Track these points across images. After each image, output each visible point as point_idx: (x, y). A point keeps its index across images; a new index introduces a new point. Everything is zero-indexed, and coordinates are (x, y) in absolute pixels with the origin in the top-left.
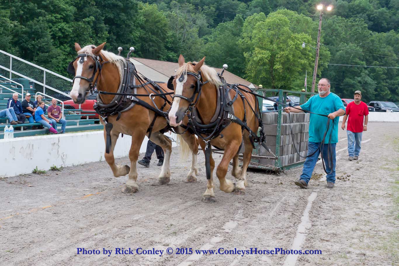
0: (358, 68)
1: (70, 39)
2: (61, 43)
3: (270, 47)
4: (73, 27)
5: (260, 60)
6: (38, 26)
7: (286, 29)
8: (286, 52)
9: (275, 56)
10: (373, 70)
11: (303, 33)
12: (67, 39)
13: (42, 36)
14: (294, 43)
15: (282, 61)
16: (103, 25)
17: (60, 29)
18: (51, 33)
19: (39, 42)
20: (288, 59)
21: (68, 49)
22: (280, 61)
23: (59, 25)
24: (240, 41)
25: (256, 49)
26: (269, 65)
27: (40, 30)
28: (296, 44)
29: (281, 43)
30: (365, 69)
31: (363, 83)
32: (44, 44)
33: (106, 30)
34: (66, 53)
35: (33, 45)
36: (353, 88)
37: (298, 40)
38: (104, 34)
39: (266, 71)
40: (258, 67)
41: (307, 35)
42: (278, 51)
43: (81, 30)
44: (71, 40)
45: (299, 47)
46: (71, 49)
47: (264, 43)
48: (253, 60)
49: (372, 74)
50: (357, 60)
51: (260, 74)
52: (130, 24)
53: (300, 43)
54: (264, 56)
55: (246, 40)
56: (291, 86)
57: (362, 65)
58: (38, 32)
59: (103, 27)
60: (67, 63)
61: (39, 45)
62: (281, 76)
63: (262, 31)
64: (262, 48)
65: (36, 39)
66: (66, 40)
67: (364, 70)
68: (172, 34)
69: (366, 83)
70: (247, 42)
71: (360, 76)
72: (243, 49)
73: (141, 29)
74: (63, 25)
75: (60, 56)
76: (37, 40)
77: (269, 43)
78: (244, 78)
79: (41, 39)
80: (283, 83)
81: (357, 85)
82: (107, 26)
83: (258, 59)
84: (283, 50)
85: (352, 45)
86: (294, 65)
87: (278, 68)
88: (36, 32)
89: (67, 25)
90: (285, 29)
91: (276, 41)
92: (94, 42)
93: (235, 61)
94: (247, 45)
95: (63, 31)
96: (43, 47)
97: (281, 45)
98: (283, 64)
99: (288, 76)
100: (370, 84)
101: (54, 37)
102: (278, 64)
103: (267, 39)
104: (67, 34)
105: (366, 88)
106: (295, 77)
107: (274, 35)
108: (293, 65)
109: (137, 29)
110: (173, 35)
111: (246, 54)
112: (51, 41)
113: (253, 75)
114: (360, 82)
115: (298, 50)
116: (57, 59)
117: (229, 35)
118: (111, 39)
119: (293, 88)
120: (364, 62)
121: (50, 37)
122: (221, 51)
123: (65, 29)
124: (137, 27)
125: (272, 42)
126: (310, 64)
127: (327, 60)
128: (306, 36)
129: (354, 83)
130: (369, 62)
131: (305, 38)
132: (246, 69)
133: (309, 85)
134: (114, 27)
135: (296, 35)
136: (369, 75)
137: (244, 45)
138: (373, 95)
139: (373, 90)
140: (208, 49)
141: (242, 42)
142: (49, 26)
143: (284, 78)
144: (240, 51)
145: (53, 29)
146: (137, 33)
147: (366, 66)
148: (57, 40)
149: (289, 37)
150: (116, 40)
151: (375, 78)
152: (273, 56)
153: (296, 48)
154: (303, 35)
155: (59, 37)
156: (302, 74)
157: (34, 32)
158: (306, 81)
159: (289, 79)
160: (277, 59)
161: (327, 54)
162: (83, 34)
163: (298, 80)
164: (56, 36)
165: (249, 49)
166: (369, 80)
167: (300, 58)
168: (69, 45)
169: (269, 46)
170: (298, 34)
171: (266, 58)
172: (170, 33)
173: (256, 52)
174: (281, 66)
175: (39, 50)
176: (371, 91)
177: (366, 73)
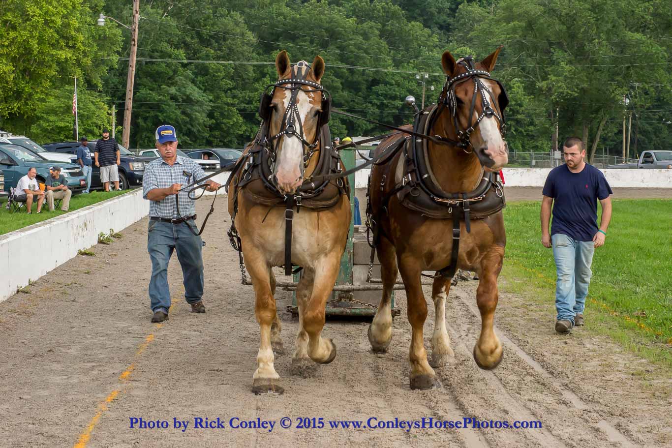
0: (168, 65)
8: (22, 33)
10: (203, 71)
20: (28, 49)
30: (184, 66)
31: (181, 100)
36: (160, 112)
45: (52, 21)
49: (199, 78)
50: (166, 47)
57: (177, 57)
67: (181, 69)
69: (188, 100)
71: (172, 84)
80: (15, 106)
81: (168, 105)
99: (26, 89)
100: (198, 101)
105: (189, 111)
114: (173, 98)
115: (51, 28)
120: (181, 51)
127: (115, 49)
129: (160, 100)
130: (193, 54)
136: (193, 82)
139: (204, 115)
143: (18, 95)
147: (185, 61)
151: (208, 88)
153: (46, 23)
156: (58, 84)
159: (30, 95)
163: (52, 99)
166: (195, 92)
167: (55, 46)
174: (10, 67)
176: (201, 117)
177: (186, 77)
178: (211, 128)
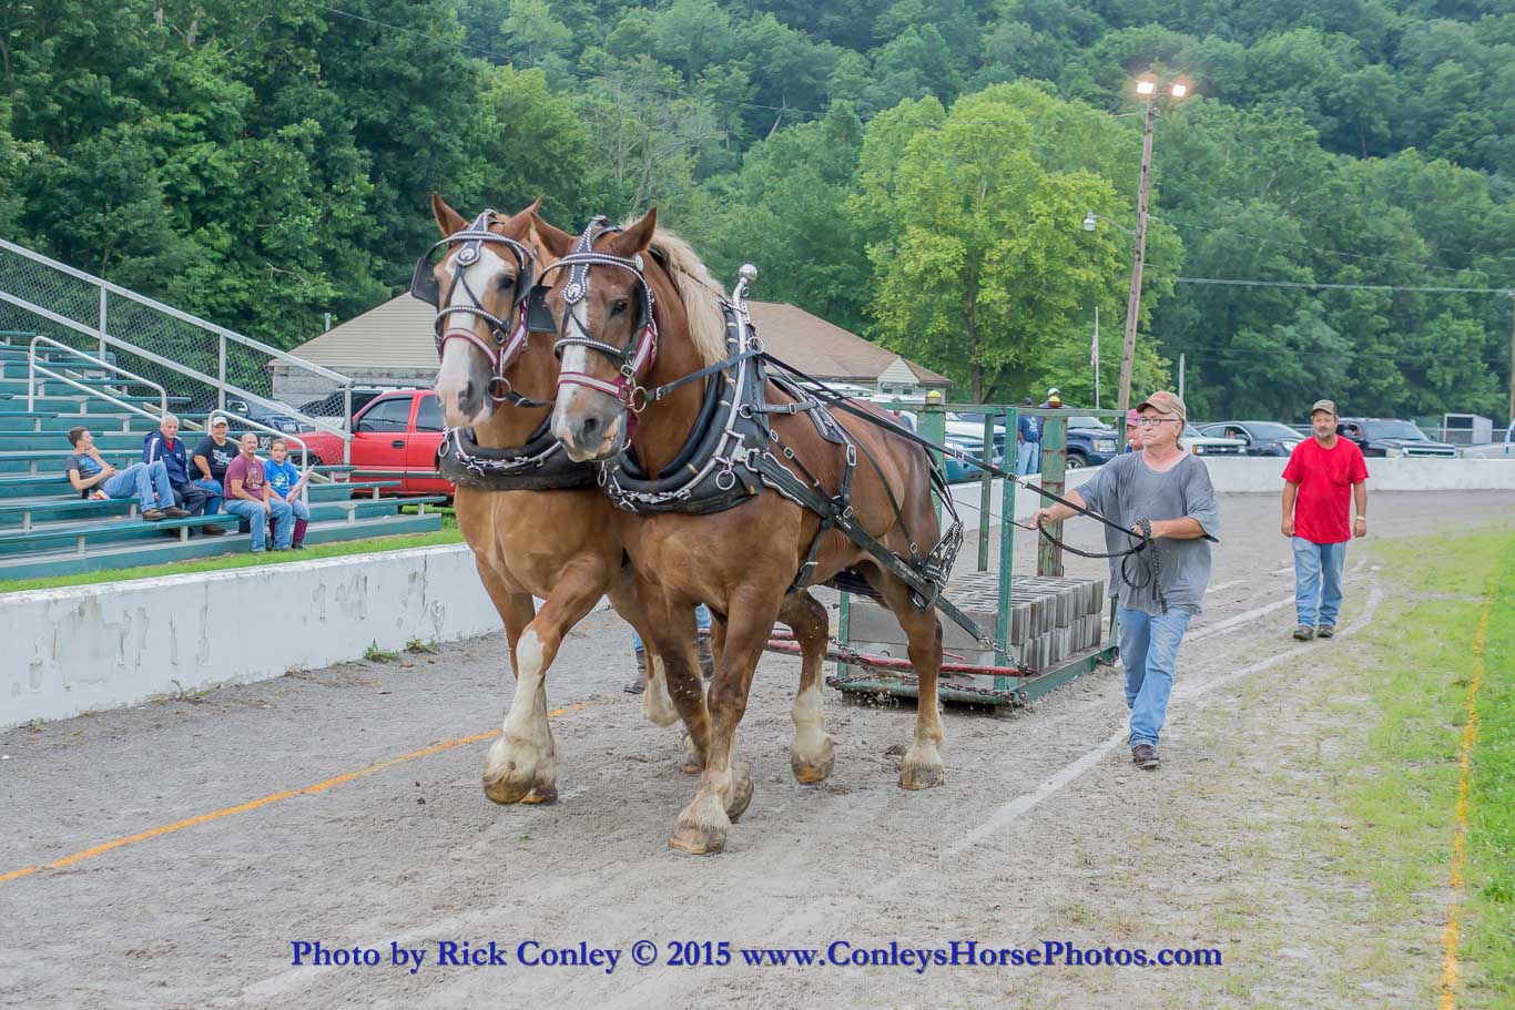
0: (1285, 291)
1: (230, 205)
2: (200, 220)
3: (963, 223)
4: (241, 157)
5: (927, 271)
6: (115, 159)
7: (1020, 155)
8: (1022, 241)
9: (982, 254)
10: (1341, 300)
11: (1084, 170)
12: (221, 203)
13: (131, 193)
14: (1051, 206)
15: (1006, 274)
16: (350, 151)
17: (195, 169)
18: (166, 183)
19: (120, 216)
20: (1030, 267)
21: (225, 241)
22: (1000, 273)
23: (192, 154)
24: (851, 203)
25: (912, 230)
26: (959, 289)
27: (123, 173)
28: (1059, 211)
29: (1002, 206)
30: (1312, 293)
31: (1303, 347)
32: (137, 223)
33: (363, 169)
34: (219, 255)
35: (98, 227)
36: (1269, 366)
37: (1066, 196)
38: (354, 183)
39: (949, 310)
40: (919, 297)
41: (1097, 176)
42: (992, 238)
43: (270, 169)
44: (237, 207)
45: (1068, 224)
46: (236, 238)
47: (940, 211)
48: (902, 273)
49: (1336, 313)
50: (1282, 263)
51: (925, 324)
52: (450, 145)
53: (1072, 207)
54: (942, 255)
55: (877, 196)
56: (1043, 366)
57: (1300, 279)
58: (118, 178)
59: (351, 159)
60: (222, 292)
61: (122, 228)
62: (1004, 327)
63: (933, 164)
64: (932, 227)
65: (108, 207)
66: (214, 207)
67: (1306, 298)
68: (600, 178)
69: (1315, 348)
70: (878, 206)
71: (1292, 322)
72: (860, 231)
73: (488, 162)
74: (206, 151)
75: (195, 265)
76: (113, 210)
77: (959, 209)
78: (870, 338)
79: (131, 205)
80: (1011, 353)
81: (1283, 355)
82: (367, 152)
83: (921, 269)
84: (1011, 234)
85: (1260, 206)
86: (1051, 289)
87: (995, 302)
88: (111, 178)
89: (222, 153)
90: (1017, 157)
91: (982, 203)
92: (319, 211)
93: (835, 276)
94: (878, 215)
95: (206, 174)
96: (135, 233)
97: (1003, 216)
98: (1010, 284)
99: (1028, 328)
100: (1330, 350)
101: (173, 195)
102: (993, 284)
103: (949, 196)
104: (221, 184)
105: (1315, 364)
106: (1054, 332)
107: (975, 179)
108: (1047, 288)
109: (471, 162)
110: (604, 185)
111: (875, 250)
112: (166, 212)
113: (901, 326)
114: (1292, 344)
115: (1066, 233)
116: (188, 277)
117: (812, 180)
118: (379, 202)
119: (1048, 372)
120: (1308, 270)
121: (160, 196)
122: (783, 240)
123: (214, 168)
124: (474, 154)
125: (968, 205)
126: (1108, 282)
127: (1171, 266)
128: (1095, 179)
129: (1269, 348)
130: (1325, 271)
131: (1088, 188)
132: (877, 304)
133: (1107, 358)
134: (390, 156)
135: (1059, 178)
136: (1325, 318)
137: (865, 217)
138: (1344, 390)
139: (1343, 371)
140: (733, 233)
141: (860, 207)
142: (154, 155)
143: (1015, 337)
144: (853, 238)
145: (171, 168)
146: (476, 180)
147: (1314, 286)
148: (186, 208)
149: (1034, 187)
150: (397, 204)
151: (1348, 329)
152: (974, 256)
153: (1058, 226)
154: (1084, 178)
155: (193, 197)
156: (1080, 319)
157: (101, 180)
158: (1095, 344)
159: (1035, 336)
160: (988, 268)
161: (1171, 245)
162: (279, 184)
163: (1066, 343)
164: (183, 194)
165: (882, 230)
166: (1325, 334)
167: (1071, 261)
168: (226, 224)
169: (957, 218)
170: (1065, 174)
171: (949, 264)
172: (593, 176)
173: (913, 242)
174: (1003, 294)
175: (118, 245)
176: (1335, 374)
177: (1314, 312)
178: (1353, 393)
